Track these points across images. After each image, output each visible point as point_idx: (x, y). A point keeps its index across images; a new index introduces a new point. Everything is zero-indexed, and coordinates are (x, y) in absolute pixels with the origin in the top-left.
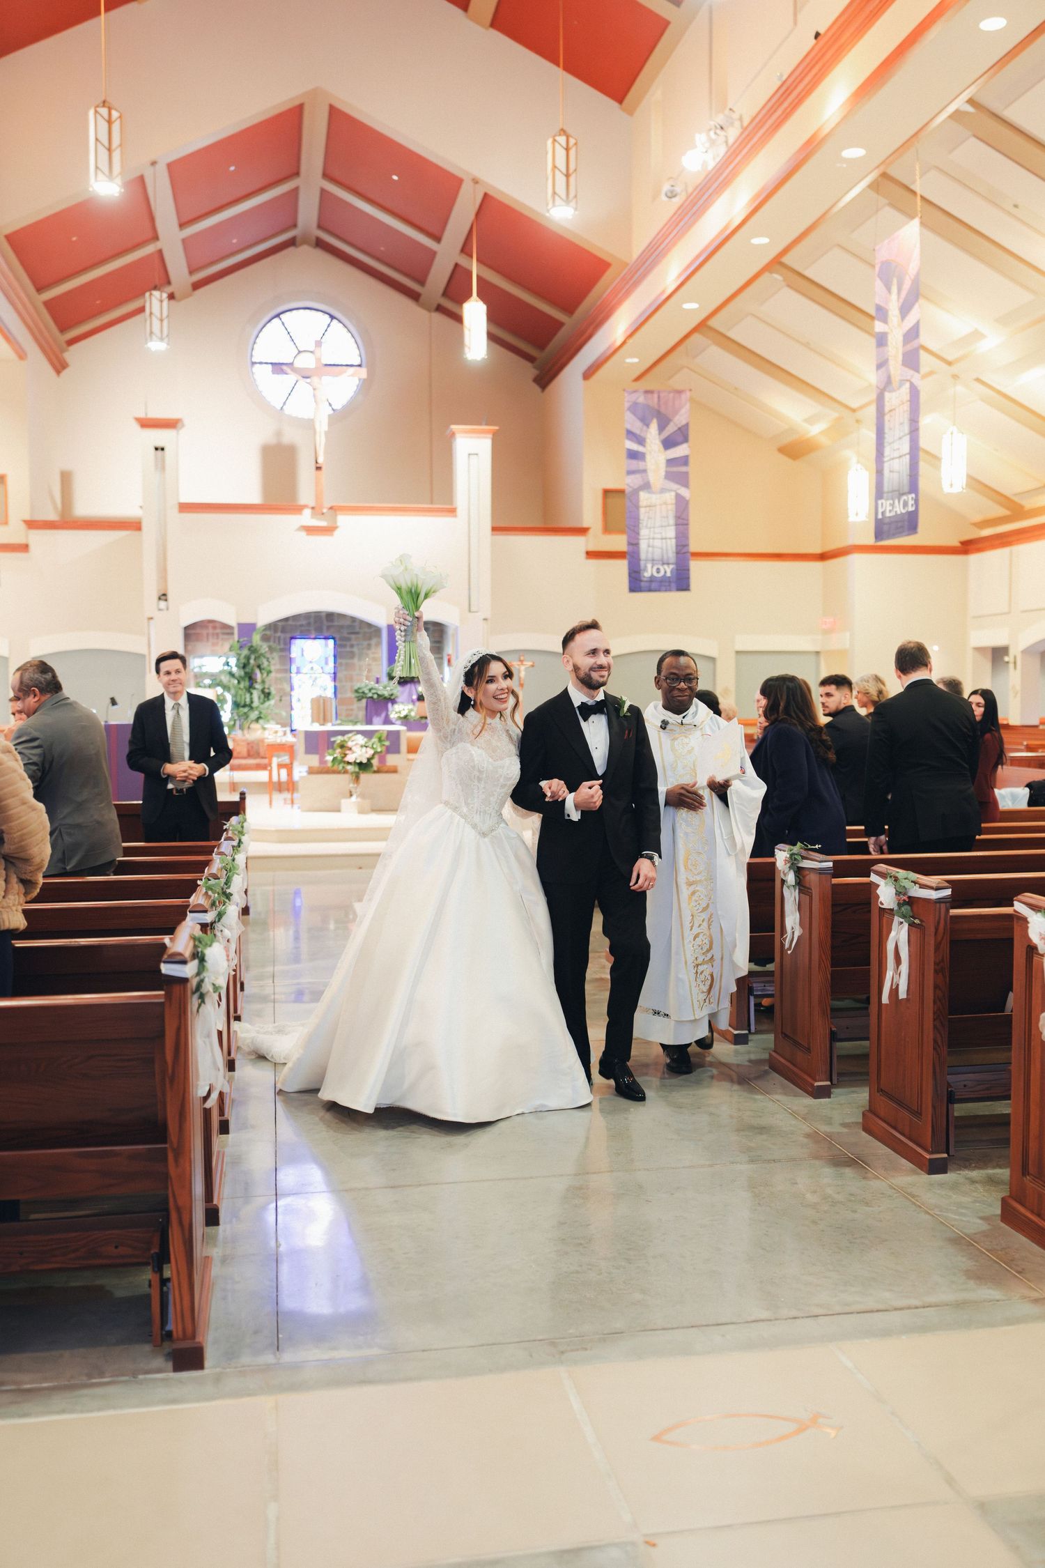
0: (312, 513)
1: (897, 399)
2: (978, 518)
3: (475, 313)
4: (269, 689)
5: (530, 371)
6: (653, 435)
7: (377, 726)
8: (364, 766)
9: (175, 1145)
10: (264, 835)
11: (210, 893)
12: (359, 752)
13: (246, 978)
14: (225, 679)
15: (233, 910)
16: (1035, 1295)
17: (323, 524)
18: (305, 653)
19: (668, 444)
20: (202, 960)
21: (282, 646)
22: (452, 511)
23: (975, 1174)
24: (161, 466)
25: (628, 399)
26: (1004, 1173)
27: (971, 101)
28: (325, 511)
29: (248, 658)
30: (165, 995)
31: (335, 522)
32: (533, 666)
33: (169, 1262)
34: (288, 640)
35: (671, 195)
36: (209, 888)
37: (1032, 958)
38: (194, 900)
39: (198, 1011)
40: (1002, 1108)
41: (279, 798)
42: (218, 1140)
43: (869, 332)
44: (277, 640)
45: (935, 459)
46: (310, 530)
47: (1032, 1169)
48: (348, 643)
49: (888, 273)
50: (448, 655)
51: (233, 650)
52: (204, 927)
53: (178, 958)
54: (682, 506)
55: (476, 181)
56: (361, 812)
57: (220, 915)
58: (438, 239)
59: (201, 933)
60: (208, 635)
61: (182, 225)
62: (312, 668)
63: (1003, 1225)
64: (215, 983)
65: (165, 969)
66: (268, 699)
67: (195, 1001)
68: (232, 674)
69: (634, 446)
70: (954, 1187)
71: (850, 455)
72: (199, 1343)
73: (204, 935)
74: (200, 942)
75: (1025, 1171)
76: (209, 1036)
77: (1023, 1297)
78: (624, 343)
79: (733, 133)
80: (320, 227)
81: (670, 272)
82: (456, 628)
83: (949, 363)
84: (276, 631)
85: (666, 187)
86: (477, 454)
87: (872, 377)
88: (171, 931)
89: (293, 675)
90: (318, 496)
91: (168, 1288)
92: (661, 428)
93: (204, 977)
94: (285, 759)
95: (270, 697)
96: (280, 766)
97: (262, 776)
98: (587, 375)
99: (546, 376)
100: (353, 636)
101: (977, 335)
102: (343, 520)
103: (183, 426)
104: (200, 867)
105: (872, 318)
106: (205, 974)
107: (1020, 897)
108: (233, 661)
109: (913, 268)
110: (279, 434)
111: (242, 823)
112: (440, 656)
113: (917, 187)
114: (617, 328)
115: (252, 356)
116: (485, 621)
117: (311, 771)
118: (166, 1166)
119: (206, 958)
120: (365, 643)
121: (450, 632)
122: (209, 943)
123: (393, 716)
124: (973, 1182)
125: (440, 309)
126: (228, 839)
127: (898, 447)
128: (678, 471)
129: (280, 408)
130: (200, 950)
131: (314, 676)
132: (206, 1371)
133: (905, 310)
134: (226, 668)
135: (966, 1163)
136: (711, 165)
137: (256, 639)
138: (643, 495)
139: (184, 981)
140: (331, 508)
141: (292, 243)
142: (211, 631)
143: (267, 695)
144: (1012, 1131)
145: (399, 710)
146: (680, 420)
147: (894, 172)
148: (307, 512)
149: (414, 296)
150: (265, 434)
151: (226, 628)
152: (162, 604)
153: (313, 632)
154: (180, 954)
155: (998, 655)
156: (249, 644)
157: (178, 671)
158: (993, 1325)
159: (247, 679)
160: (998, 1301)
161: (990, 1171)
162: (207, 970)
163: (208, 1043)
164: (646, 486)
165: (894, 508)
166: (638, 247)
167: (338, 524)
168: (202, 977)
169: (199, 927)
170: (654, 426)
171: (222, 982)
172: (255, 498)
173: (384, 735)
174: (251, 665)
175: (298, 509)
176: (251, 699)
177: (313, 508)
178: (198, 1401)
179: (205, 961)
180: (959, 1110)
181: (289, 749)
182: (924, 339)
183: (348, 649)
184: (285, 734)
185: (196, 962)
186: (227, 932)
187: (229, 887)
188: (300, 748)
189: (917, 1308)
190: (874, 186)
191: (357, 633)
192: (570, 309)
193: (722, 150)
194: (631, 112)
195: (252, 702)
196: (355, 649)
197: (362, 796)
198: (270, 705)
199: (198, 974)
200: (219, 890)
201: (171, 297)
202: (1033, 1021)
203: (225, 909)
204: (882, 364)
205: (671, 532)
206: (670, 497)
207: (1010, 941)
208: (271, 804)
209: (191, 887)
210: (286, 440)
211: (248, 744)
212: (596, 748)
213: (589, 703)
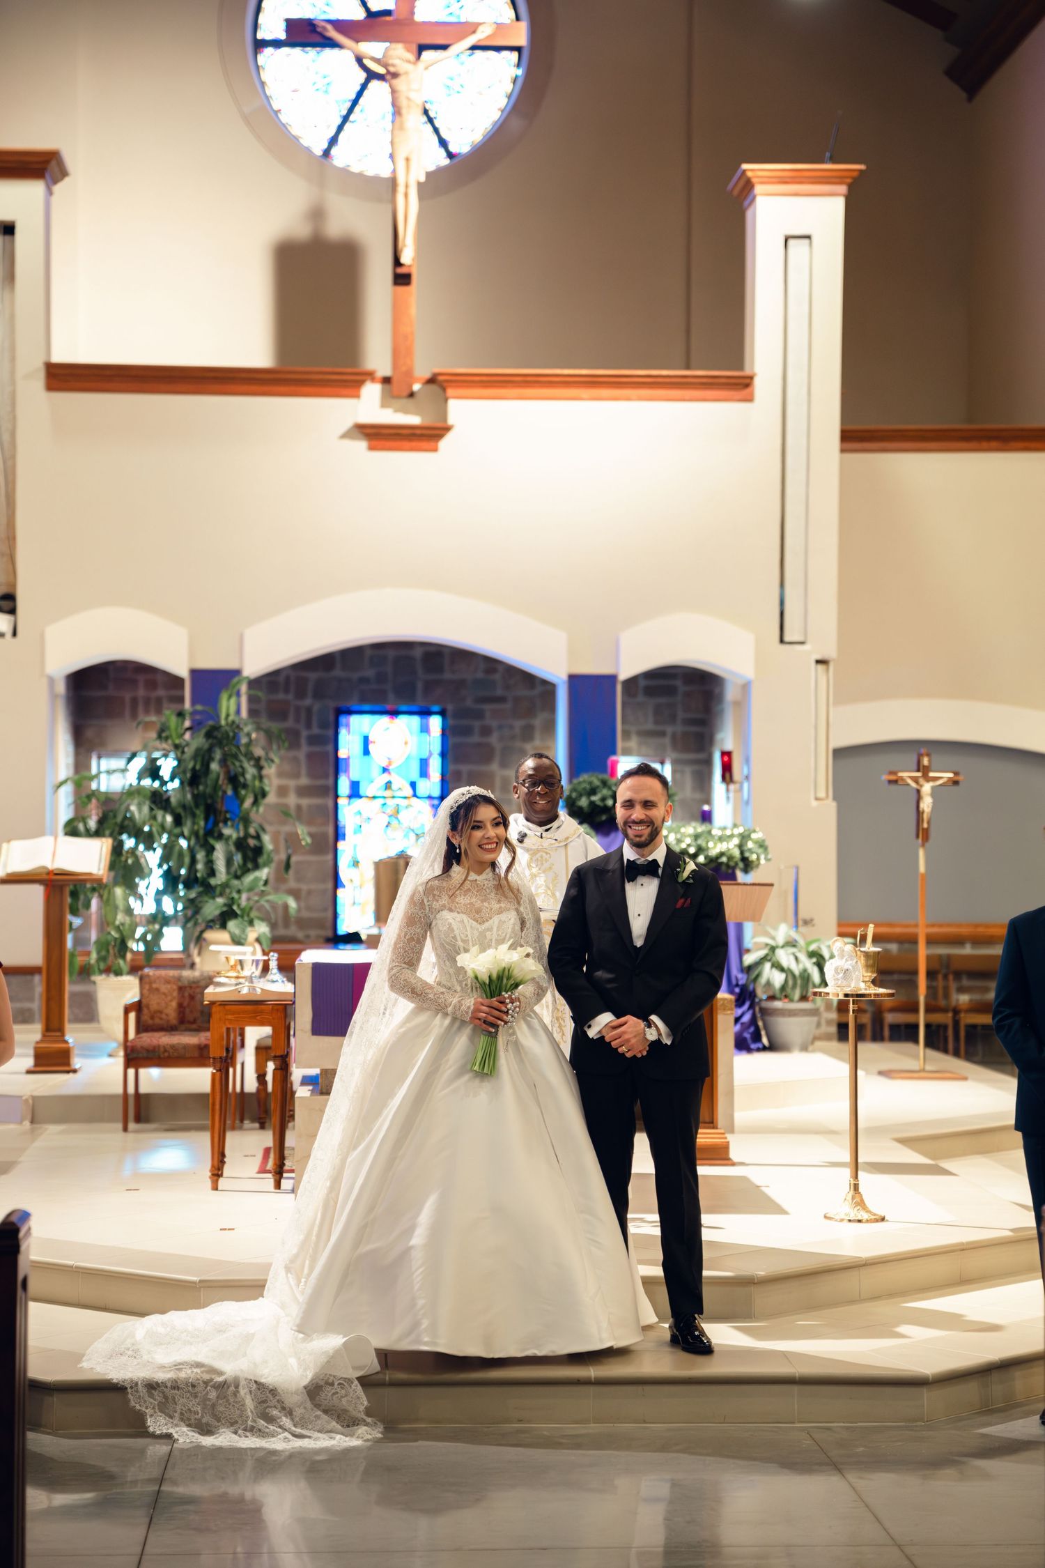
0: (383, 391)
4: (258, 837)
17: (414, 420)
18: (371, 747)
21: (316, 730)
22: (741, 386)
24: (7, 273)
28: (416, 387)
29: (207, 758)
31: (444, 414)
32: (956, 783)
34: (332, 718)
44: (303, 715)
46: (378, 436)
48: (477, 724)
50: (724, 754)
51: (167, 738)
60: (134, 701)
62: (388, 785)
66: (257, 867)
82: (746, 687)
84: (301, 694)
86: (808, 237)
89: (342, 802)
90: (400, 351)
95: (261, 861)
99: (980, 60)
100: (487, 707)
102: (460, 410)
103: (63, 173)
108: (167, 766)
110: (317, 214)
112: (701, 756)
115: (256, 26)
116: (821, 667)
120: (518, 724)
121: (731, 694)
129: (319, 153)
131: (391, 803)
134: (147, 782)
137: (232, 706)
140: (432, 381)
142: (141, 692)
143: (251, 854)
148: (372, 391)
150: (282, 214)
152: (3, 621)
153: (391, 696)
156: (211, 723)
159: (200, 813)
167: (450, 421)
172: (258, 352)
174: (213, 776)
176: (210, 863)
177: (386, 381)
183: (475, 739)
191: (501, 700)
195: (212, 873)
196: (494, 739)
198: (257, 879)
208: (217, 1173)
210: (335, 228)
211: (181, 989)
212: (639, 915)
213: (638, 862)
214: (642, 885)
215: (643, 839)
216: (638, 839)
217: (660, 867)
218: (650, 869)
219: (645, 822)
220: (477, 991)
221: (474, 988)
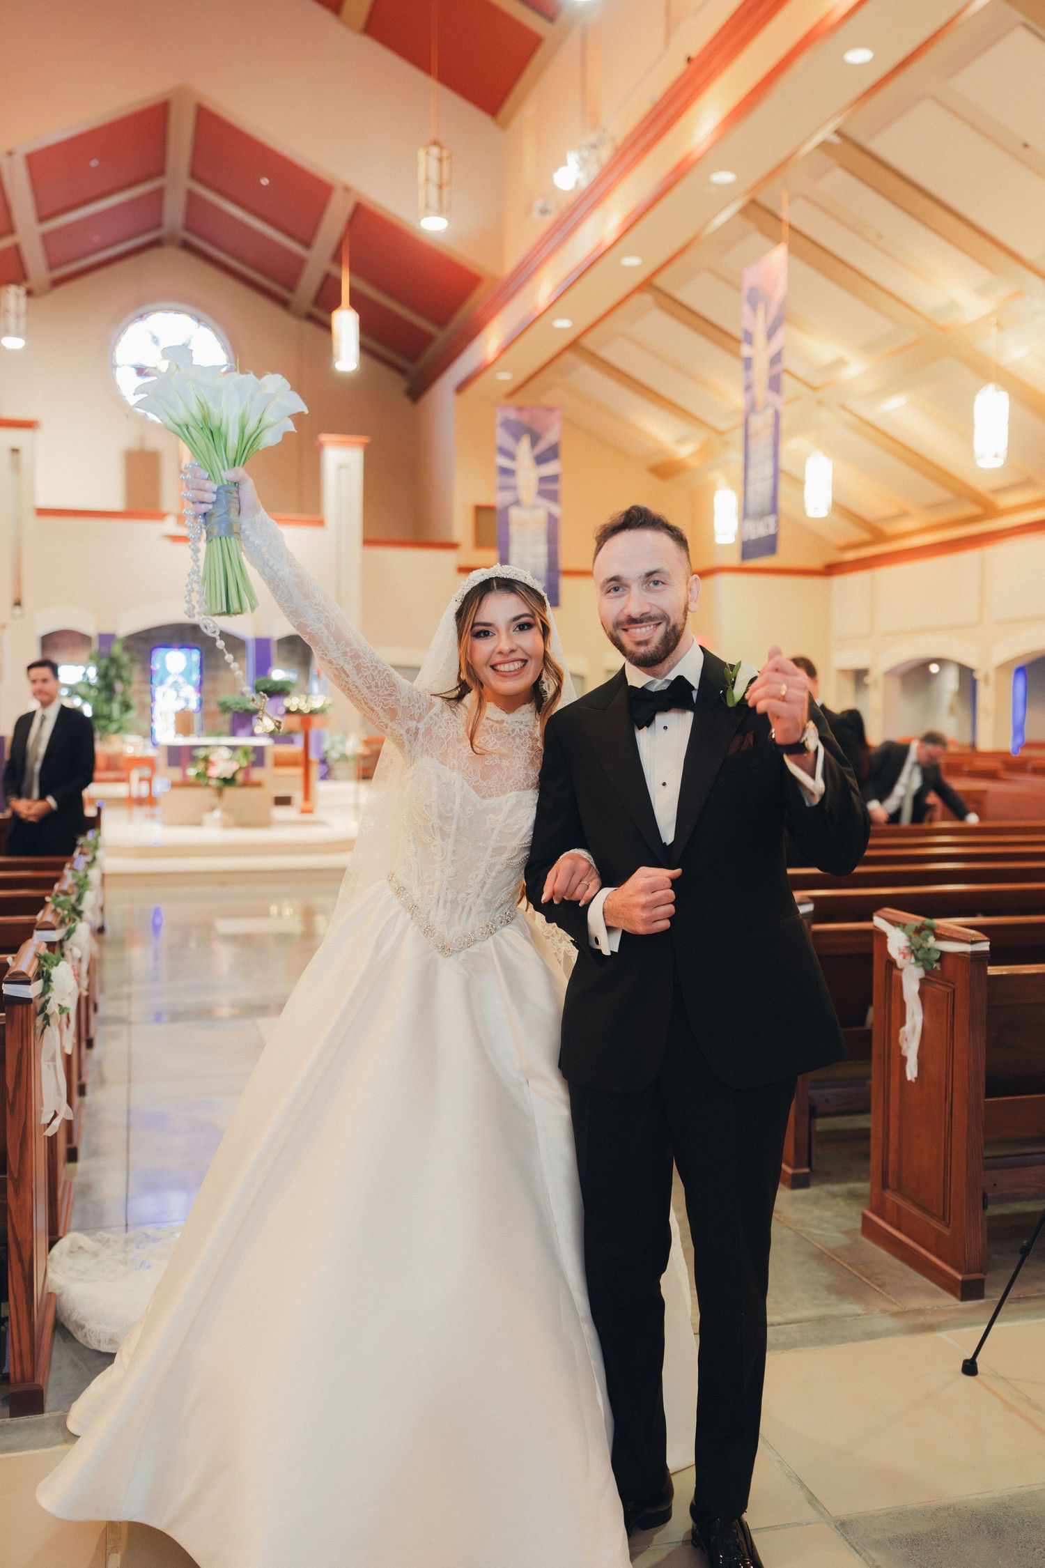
0: (175, 521)
1: (761, 422)
2: (841, 541)
3: (346, 323)
4: (129, 700)
5: (401, 384)
6: (524, 450)
7: (242, 740)
8: (228, 782)
9: (16, 1176)
10: (120, 851)
11: (59, 910)
12: (223, 765)
13: (100, 999)
14: (83, 690)
15: (83, 930)
16: (895, 1308)
18: (167, 664)
19: (540, 460)
20: (47, 979)
21: (143, 656)
22: (321, 523)
23: (836, 1188)
24: (16, 467)
25: (500, 415)
26: (863, 1187)
27: (838, 132)
29: (107, 668)
30: (6, 1016)
33: (7, 1300)
34: (150, 651)
35: (544, 212)
36: (58, 905)
37: (892, 973)
38: (42, 918)
39: (42, 1032)
40: (861, 1122)
41: (139, 812)
42: (64, 1169)
43: (736, 354)
44: (138, 651)
45: (799, 483)
46: (173, 538)
47: (892, 1180)
48: (213, 655)
49: (755, 298)
51: (92, 661)
52: (51, 945)
53: (21, 978)
54: (553, 525)
55: (347, 189)
56: (226, 826)
57: (70, 933)
58: (307, 244)
59: (47, 951)
60: (65, 643)
61: (42, 219)
63: (863, 1239)
64: (61, 1003)
65: (8, 989)
66: (129, 711)
67: (39, 1021)
68: (90, 686)
69: (503, 461)
70: (816, 1201)
71: (718, 477)
72: (40, 1385)
73: (51, 954)
74: (46, 961)
75: (885, 1185)
76: (53, 1059)
77: (884, 1311)
78: (497, 359)
79: (606, 153)
80: (188, 227)
81: (543, 289)
83: (814, 389)
84: (137, 643)
85: (539, 204)
86: (347, 466)
87: (738, 400)
88: (14, 949)
89: (155, 687)
91: (6, 1328)
92: (534, 443)
93: (50, 998)
94: (146, 772)
95: (131, 709)
96: (141, 779)
97: (120, 790)
98: (461, 388)
99: (418, 388)
101: (840, 363)
103: (40, 427)
104: (49, 884)
105: (738, 341)
106: (50, 994)
107: (880, 912)
108: (92, 672)
109: (779, 291)
110: (142, 440)
111: (96, 839)
113: (786, 214)
114: (490, 342)
115: (113, 358)
117: (174, 785)
118: (6, 1198)
119: (52, 978)
122: (55, 962)
123: (258, 730)
124: (834, 1196)
125: (310, 317)
126: (82, 853)
127: (762, 471)
128: (549, 489)
130: (45, 969)
131: (177, 687)
132: (46, 1415)
133: (771, 334)
134: (85, 678)
135: (828, 1177)
136: (584, 184)
137: (117, 649)
138: (515, 513)
139: (28, 1001)
141: (156, 243)
142: (68, 640)
144: (872, 1145)
145: (265, 724)
146: (551, 437)
147: (762, 198)
148: (171, 520)
149: (284, 303)
150: (127, 439)
151: (84, 639)
152: (17, 611)
153: (177, 643)
154: (23, 974)
155: (859, 676)
156: (110, 654)
157: (45, 681)
158: (854, 1340)
159: (106, 690)
160: (859, 1315)
161: (852, 1185)
162: (53, 990)
163: (52, 1068)
164: (517, 502)
165: (759, 530)
166: (510, 263)
168: (47, 997)
169: (44, 945)
170: (525, 443)
171: (71, 1005)
172: (117, 504)
173: (250, 750)
174: (111, 676)
175: (160, 516)
176: (111, 710)
177: (176, 516)
178: (36, 1447)
179: (52, 981)
180: (821, 1124)
181: (149, 762)
182: (788, 362)
183: (214, 661)
184: (145, 746)
185: (40, 982)
186: (77, 952)
187: (80, 904)
188: (162, 761)
189: (779, 1324)
190: (744, 212)
192: (442, 323)
193: (594, 170)
194: (504, 126)
195: (112, 714)
197: (227, 810)
198: (130, 717)
199: (42, 994)
200: (69, 907)
201: (29, 293)
202: (893, 1037)
203: (75, 927)
204: (748, 388)
205: (542, 549)
206: (541, 515)
207: (870, 956)
209: (39, 904)
210: (149, 445)
211: (109, 756)
212: (664, 784)
213: (653, 689)
214: (665, 728)
215: (651, 647)
216: (642, 650)
217: (693, 688)
218: (677, 696)
219: (651, 619)
220: (444, 907)
221: (441, 902)
